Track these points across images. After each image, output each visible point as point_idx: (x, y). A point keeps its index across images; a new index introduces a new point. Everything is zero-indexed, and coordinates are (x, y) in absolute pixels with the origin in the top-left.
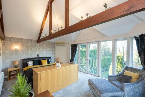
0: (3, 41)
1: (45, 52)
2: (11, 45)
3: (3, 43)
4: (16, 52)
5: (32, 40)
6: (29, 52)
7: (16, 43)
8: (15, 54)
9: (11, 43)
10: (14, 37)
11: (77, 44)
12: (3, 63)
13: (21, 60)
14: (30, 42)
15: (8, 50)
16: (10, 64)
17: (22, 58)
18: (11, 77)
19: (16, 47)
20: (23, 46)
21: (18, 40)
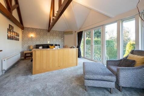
0: (22, 31)
1: (55, 40)
2: (28, 33)
3: (22, 32)
4: (32, 39)
5: (44, 29)
6: (42, 39)
7: (32, 32)
8: (31, 41)
9: (29, 32)
10: (30, 27)
11: (82, 31)
12: (22, 47)
13: (35, 45)
14: (42, 31)
15: (26, 38)
16: (27, 48)
17: (36, 44)
18: (27, 58)
19: (32, 35)
20: (37, 34)
21: (33, 30)
